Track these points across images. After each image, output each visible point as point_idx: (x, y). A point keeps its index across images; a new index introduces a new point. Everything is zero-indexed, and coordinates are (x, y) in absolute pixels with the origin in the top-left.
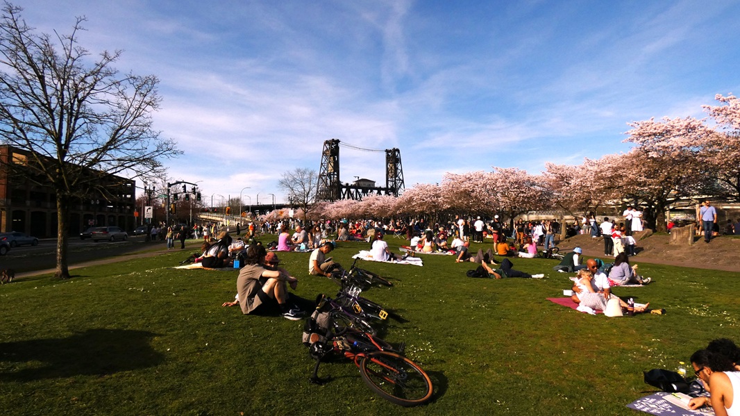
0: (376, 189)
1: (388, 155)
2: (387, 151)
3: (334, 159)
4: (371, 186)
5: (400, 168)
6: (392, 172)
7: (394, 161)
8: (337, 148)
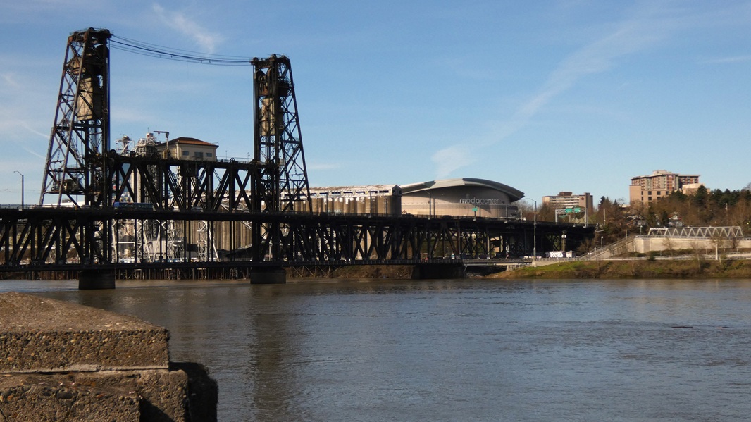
0: (221, 165)
1: (259, 74)
2: (257, 63)
3: (95, 84)
4: (205, 158)
5: (291, 109)
6: (268, 120)
7: (273, 90)
8: (104, 53)
